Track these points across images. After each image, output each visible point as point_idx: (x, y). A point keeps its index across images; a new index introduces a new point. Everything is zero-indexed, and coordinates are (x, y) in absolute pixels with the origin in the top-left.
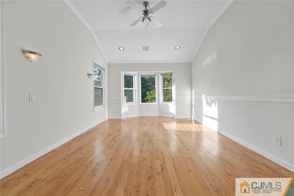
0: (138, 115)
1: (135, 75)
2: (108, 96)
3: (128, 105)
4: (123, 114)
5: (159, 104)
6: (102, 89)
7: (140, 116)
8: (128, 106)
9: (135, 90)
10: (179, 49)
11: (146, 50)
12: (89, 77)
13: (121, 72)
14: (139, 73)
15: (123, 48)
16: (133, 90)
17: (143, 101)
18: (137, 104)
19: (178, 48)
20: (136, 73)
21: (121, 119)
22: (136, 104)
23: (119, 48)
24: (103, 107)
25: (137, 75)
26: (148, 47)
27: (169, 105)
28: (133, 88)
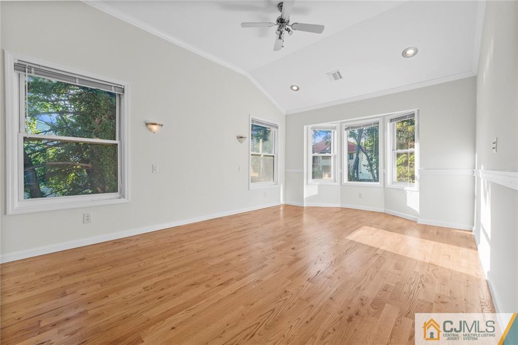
0: (339, 206)
1: (335, 128)
2: (286, 167)
3: (318, 184)
4: (306, 198)
5: (384, 185)
6: (273, 156)
7: (342, 207)
8: (317, 186)
9: (335, 157)
10: (415, 54)
11: (336, 79)
12: (240, 141)
13: (305, 127)
14: (343, 124)
15: (296, 86)
16: (330, 157)
17: (352, 178)
18: (336, 184)
19: (410, 52)
20: (334, 125)
21: (303, 207)
22: (334, 184)
23: (291, 87)
24: (274, 183)
25: (338, 128)
26: (338, 73)
27: (405, 189)
28: (330, 153)
